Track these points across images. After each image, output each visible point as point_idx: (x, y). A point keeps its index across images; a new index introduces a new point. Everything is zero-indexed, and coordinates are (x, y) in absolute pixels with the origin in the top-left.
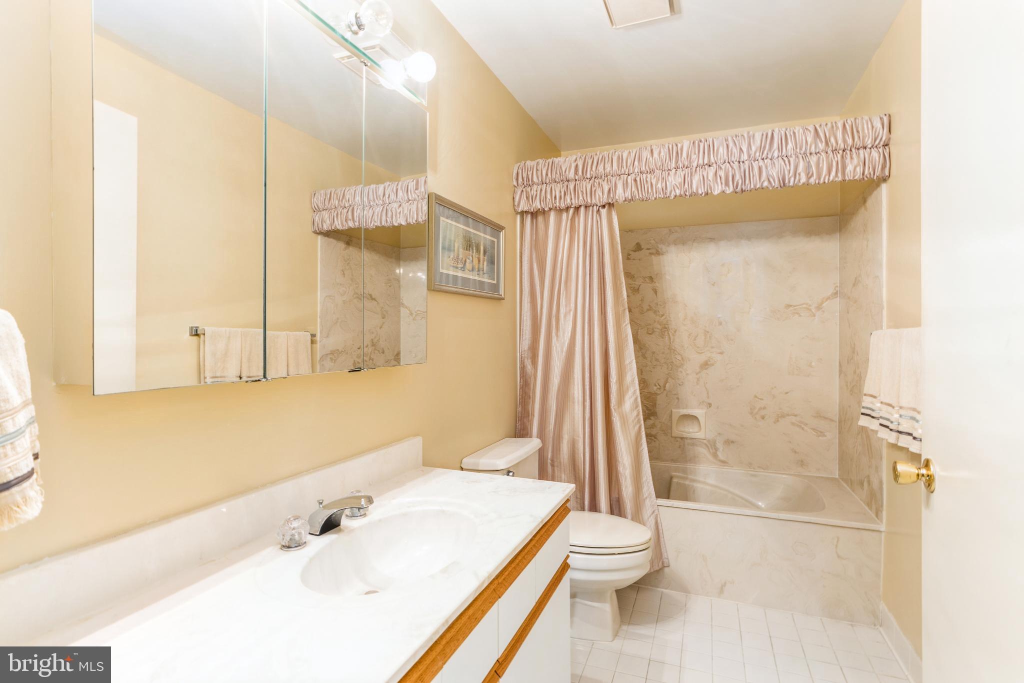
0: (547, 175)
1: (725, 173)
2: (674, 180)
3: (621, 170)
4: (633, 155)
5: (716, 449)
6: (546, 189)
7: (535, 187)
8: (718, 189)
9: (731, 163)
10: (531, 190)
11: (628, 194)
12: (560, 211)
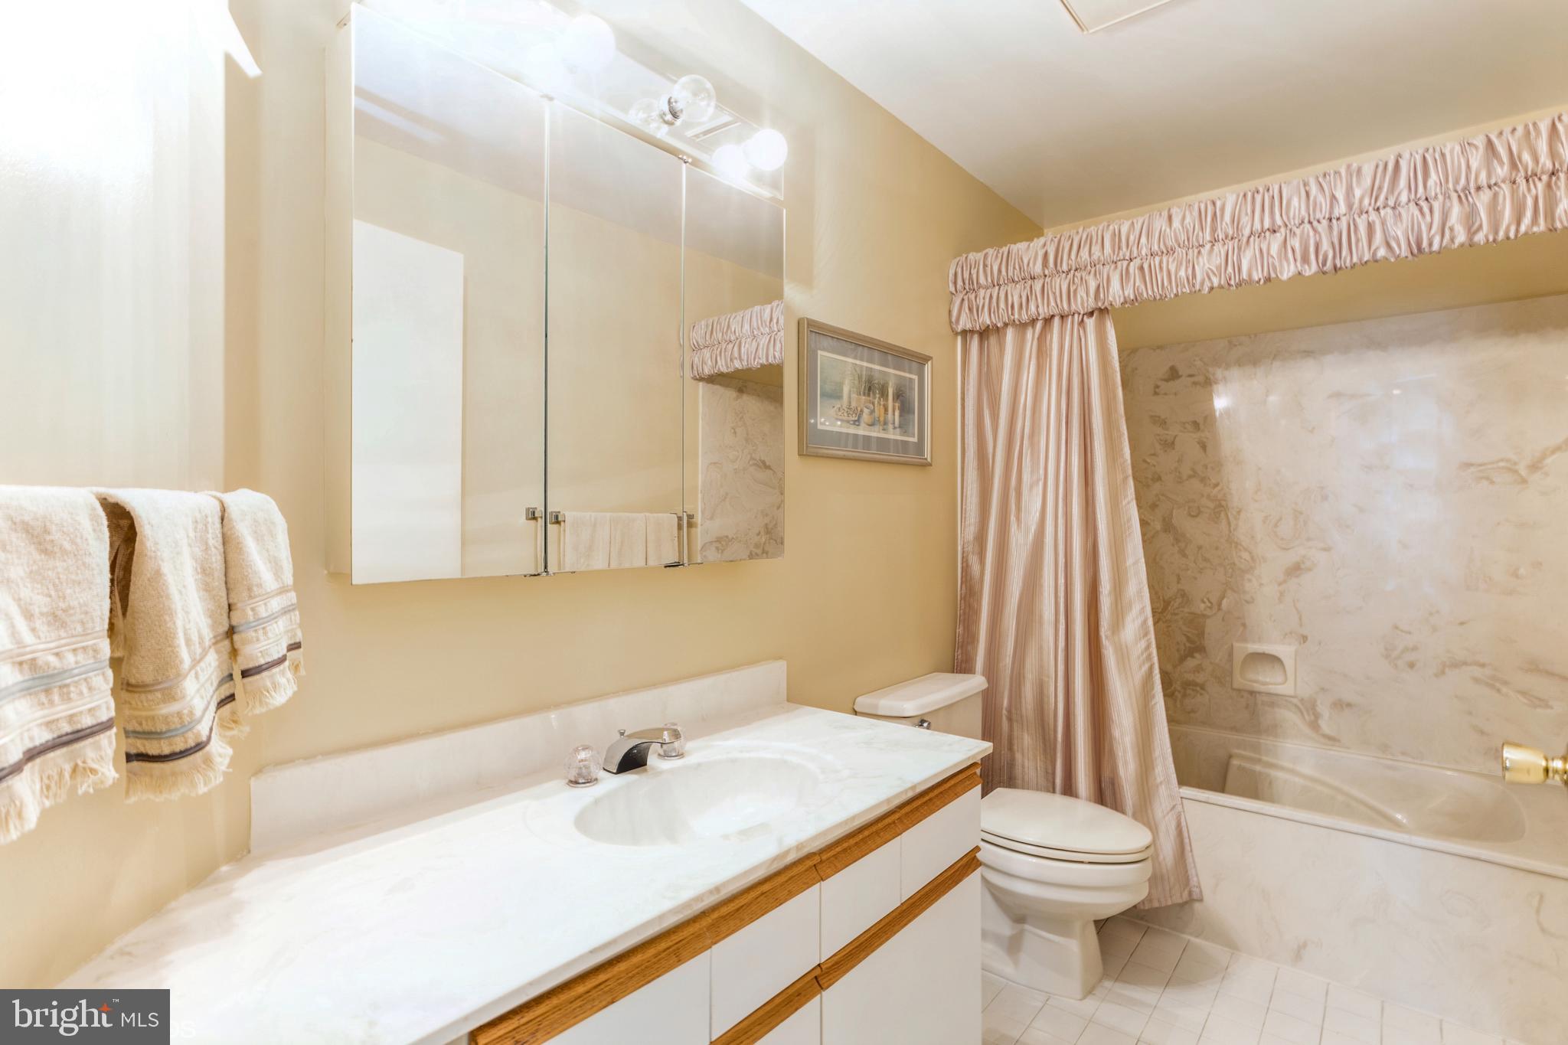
0: (1000, 271)
1: (1301, 245)
2: (1208, 265)
3: (1118, 254)
4: (1138, 227)
5: (1317, 716)
6: (998, 293)
7: (982, 292)
8: (1289, 271)
9: (1315, 223)
10: (976, 297)
11: (1130, 292)
12: (1022, 326)
